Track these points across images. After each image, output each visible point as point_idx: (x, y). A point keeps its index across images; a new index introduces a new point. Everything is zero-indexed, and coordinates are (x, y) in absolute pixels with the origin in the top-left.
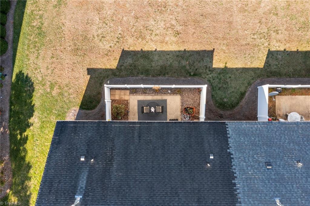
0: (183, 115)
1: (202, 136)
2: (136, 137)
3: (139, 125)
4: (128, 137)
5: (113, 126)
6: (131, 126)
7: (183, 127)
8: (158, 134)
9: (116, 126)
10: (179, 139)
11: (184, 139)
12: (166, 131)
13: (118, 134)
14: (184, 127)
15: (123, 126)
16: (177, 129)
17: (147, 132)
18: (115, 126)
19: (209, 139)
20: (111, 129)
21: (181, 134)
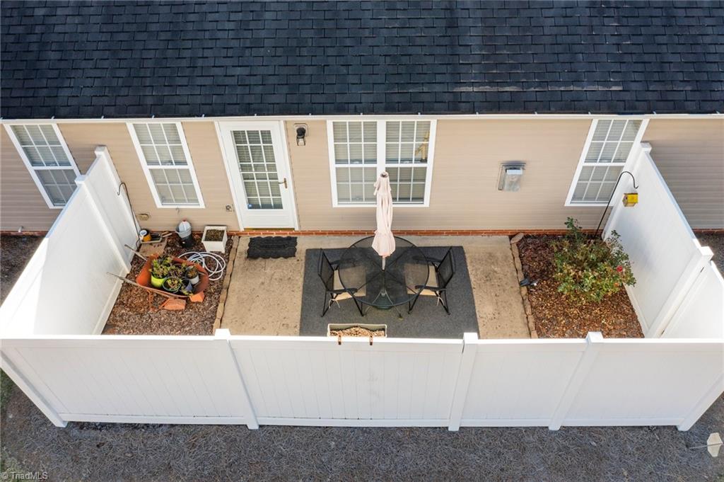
0: (216, 275)
1: (107, 37)
2: (470, 22)
3: (463, 89)
4: (515, 22)
5: (616, 84)
6: (509, 84)
7: (208, 81)
8: (348, 42)
9: (598, 83)
10: (233, 17)
11: (211, 17)
12: (305, 61)
13: (576, 39)
14: (199, 81)
15: (557, 82)
16: (238, 71)
17: (411, 50)
18: (605, 82)
19: (77, 20)
20: (624, 68)
21: (219, 43)
